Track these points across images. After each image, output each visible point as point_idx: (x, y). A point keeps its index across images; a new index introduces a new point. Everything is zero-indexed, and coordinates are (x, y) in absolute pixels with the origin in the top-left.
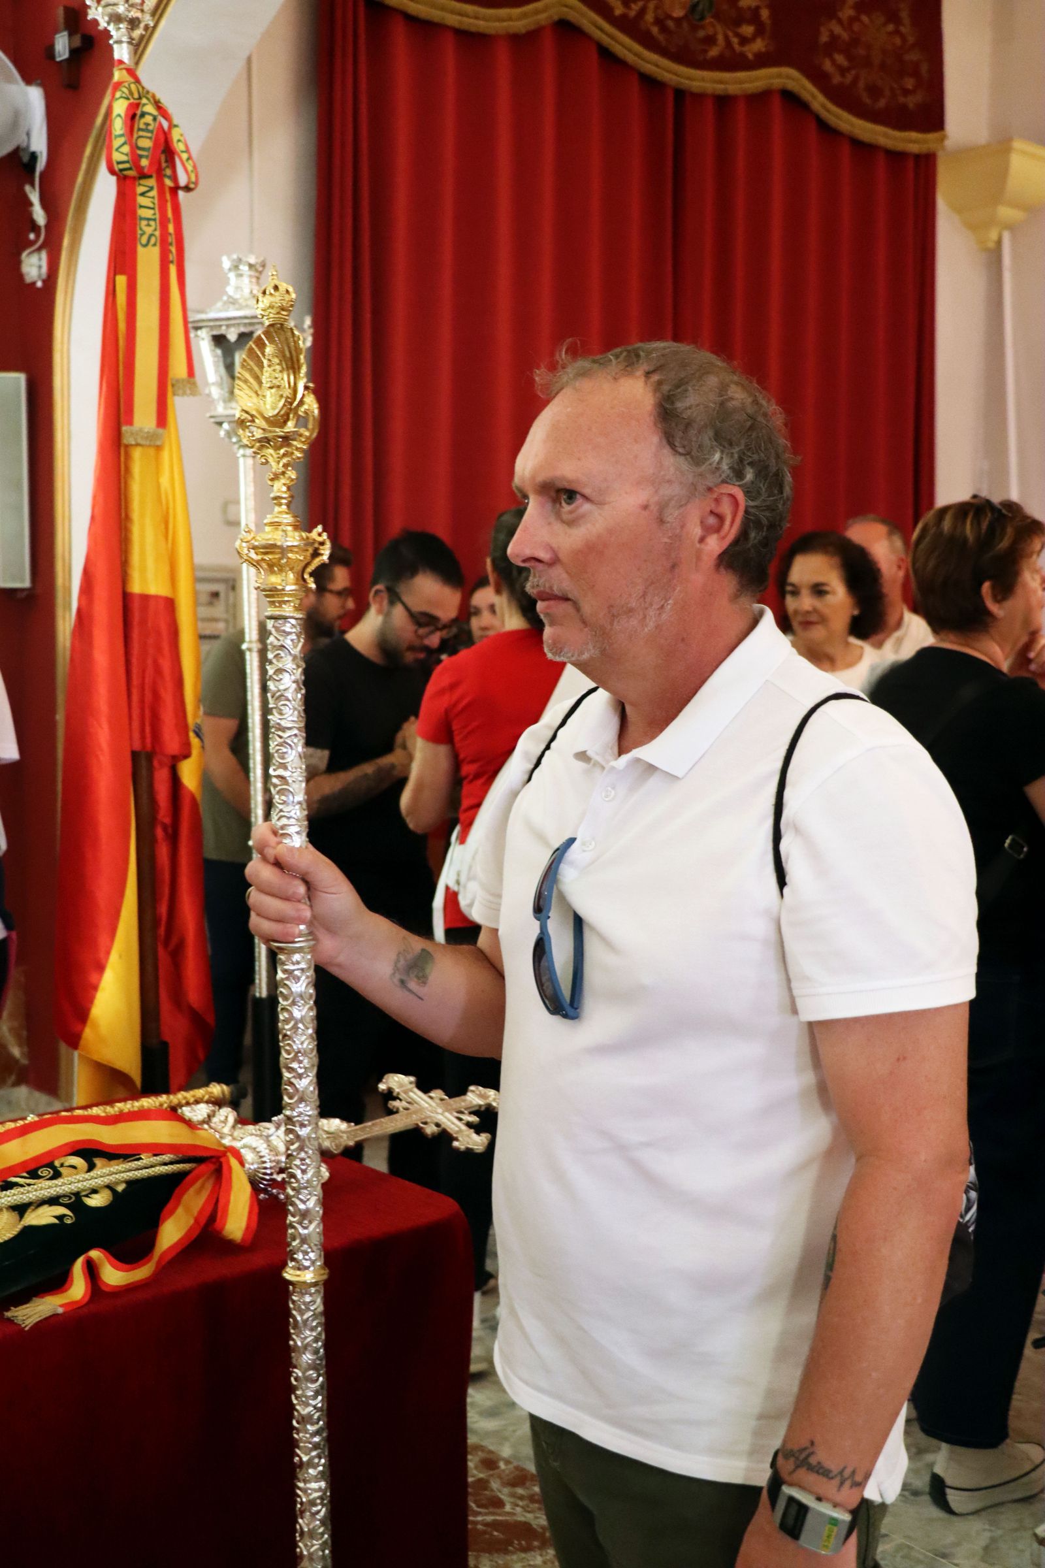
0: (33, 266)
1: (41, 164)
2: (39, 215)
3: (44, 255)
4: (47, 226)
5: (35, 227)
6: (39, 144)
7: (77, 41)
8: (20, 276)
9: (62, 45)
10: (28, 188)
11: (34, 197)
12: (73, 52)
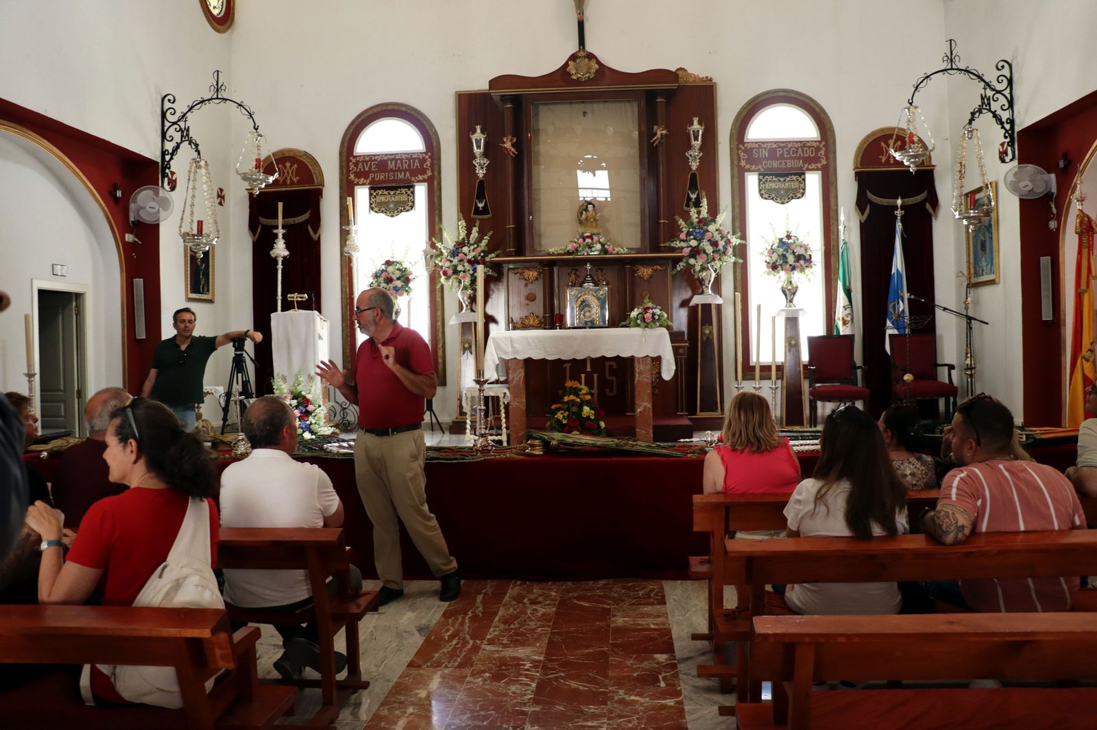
0: (1053, 225)
1: (1055, 195)
2: (1054, 210)
3: (1056, 222)
4: (1057, 213)
5: (1053, 214)
6: (1054, 190)
7: (1066, 162)
8: (1049, 228)
9: (1061, 164)
10: (1050, 203)
11: (1053, 206)
12: (1065, 165)
